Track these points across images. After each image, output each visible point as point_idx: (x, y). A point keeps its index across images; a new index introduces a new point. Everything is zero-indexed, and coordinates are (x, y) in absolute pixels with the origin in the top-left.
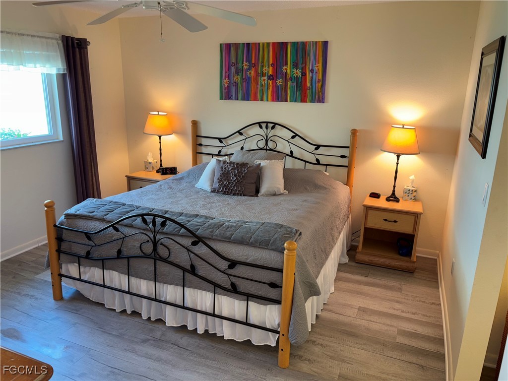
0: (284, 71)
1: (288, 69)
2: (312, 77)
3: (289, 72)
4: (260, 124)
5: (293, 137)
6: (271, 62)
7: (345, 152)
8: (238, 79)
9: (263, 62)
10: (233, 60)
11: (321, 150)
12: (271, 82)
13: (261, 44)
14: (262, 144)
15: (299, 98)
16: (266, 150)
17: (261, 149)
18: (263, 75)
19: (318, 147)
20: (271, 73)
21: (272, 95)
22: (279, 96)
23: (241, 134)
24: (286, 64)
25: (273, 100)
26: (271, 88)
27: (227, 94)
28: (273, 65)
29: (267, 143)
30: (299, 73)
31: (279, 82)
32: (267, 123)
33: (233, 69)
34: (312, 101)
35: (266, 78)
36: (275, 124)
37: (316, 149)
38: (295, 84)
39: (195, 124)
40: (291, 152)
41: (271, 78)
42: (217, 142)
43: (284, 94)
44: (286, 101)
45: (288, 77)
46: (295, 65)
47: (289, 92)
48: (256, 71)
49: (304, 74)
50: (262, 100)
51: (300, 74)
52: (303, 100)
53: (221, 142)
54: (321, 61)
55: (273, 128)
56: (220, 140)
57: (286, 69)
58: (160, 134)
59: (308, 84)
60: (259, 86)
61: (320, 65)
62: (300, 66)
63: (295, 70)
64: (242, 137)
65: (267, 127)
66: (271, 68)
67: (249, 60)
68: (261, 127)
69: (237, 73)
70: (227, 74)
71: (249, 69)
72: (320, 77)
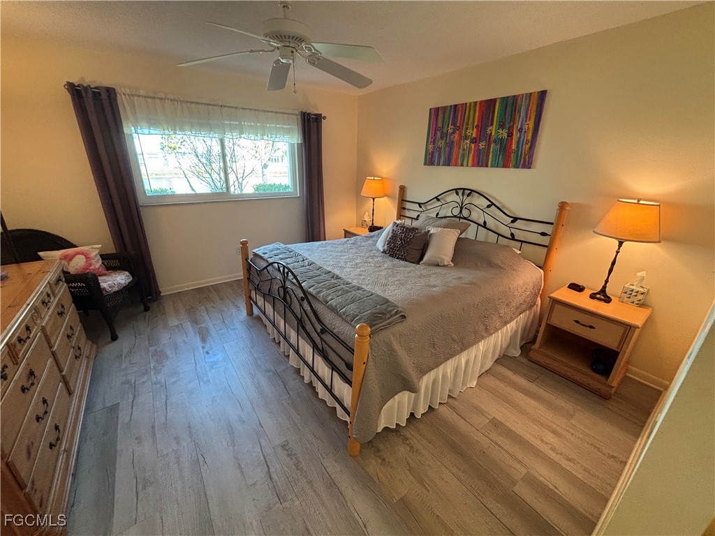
0: (489, 132)
1: (493, 130)
2: (520, 137)
3: (493, 133)
4: (456, 191)
5: (489, 206)
6: (476, 124)
7: (548, 229)
8: (441, 143)
9: (467, 124)
10: (440, 124)
11: (518, 224)
12: (473, 145)
13: (468, 105)
14: (456, 212)
15: (501, 163)
16: (460, 218)
17: (455, 216)
18: (466, 138)
19: (515, 220)
20: (474, 136)
21: (473, 160)
22: (480, 162)
23: (438, 200)
24: (492, 125)
25: (473, 166)
26: (472, 152)
27: (430, 161)
28: (477, 126)
29: (461, 211)
30: (504, 133)
31: (482, 145)
32: (464, 189)
33: (439, 134)
34: (516, 166)
35: (468, 141)
36: (472, 191)
37: (512, 222)
38: (498, 146)
39: (402, 189)
40: (485, 222)
41: (474, 141)
42: (416, 207)
43: (485, 158)
44: (487, 166)
45: (492, 140)
46: (502, 126)
47: (491, 156)
48: (460, 135)
49: (510, 135)
50: (462, 165)
51: (505, 135)
52: (506, 166)
53: (420, 207)
54: (533, 117)
55: (469, 195)
56: (420, 205)
57: (491, 130)
58: (374, 197)
59: (514, 147)
60: (461, 151)
61: (531, 124)
62: (507, 126)
63: (500, 131)
64: (439, 203)
65: (463, 194)
66: (475, 129)
67: (454, 124)
68: (457, 194)
69: (442, 138)
70: (432, 140)
71: (454, 133)
72: (530, 138)
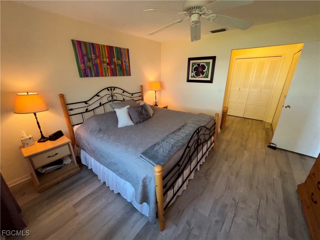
0: (114, 61)
1: (115, 60)
2: (125, 64)
3: (116, 62)
4: (107, 88)
5: (123, 92)
6: (107, 56)
7: (140, 94)
8: (90, 64)
9: (103, 55)
10: (84, 52)
11: (134, 95)
12: (108, 66)
13: (100, 45)
14: (110, 99)
15: (122, 74)
16: (113, 101)
17: (110, 101)
18: (104, 62)
19: (132, 94)
20: (108, 62)
21: (111, 73)
22: (114, 74)
23: (98, 96)
24: (114, 58)
25: (111, 76)
26: (109, 70)
27: (84, 73)
28: (108, 57)
29: (112, 98)
30: (120, 62)
31: (113, 66)
32: (111, 87)
33: (86, 58)
34: (127, 75)
35: (106, 64)
36: (115, 87)
37: (132, 95)
38: (119, 67)
39: (62, 96)
41: (108, 64)
42: (84, 105)
43: (115, 72)
44: (117, 76)
45: (116, 64)
46: (118, 59)
47: (117, 71)
48: (100, 60)
49: (122, 63)
50: (106, 76)
51: (120, 63)
52: (124, 75)
53: (87, 103)
54: (127, 58)
55: (114, 89)
57: (114, 60)
58: (34, 112)
59: (124, 68)
60: (103, 69)
61: (127, 59)
62: (120, 59)
63: (118, 61)
64: (99, 98)
65: (111, 90)
66: (107, 59)
67: (94, 53)
68: (108, 90)
69: (89, 60)
70: (82, 61)
71: (96, 59)
72: (128, 65)
